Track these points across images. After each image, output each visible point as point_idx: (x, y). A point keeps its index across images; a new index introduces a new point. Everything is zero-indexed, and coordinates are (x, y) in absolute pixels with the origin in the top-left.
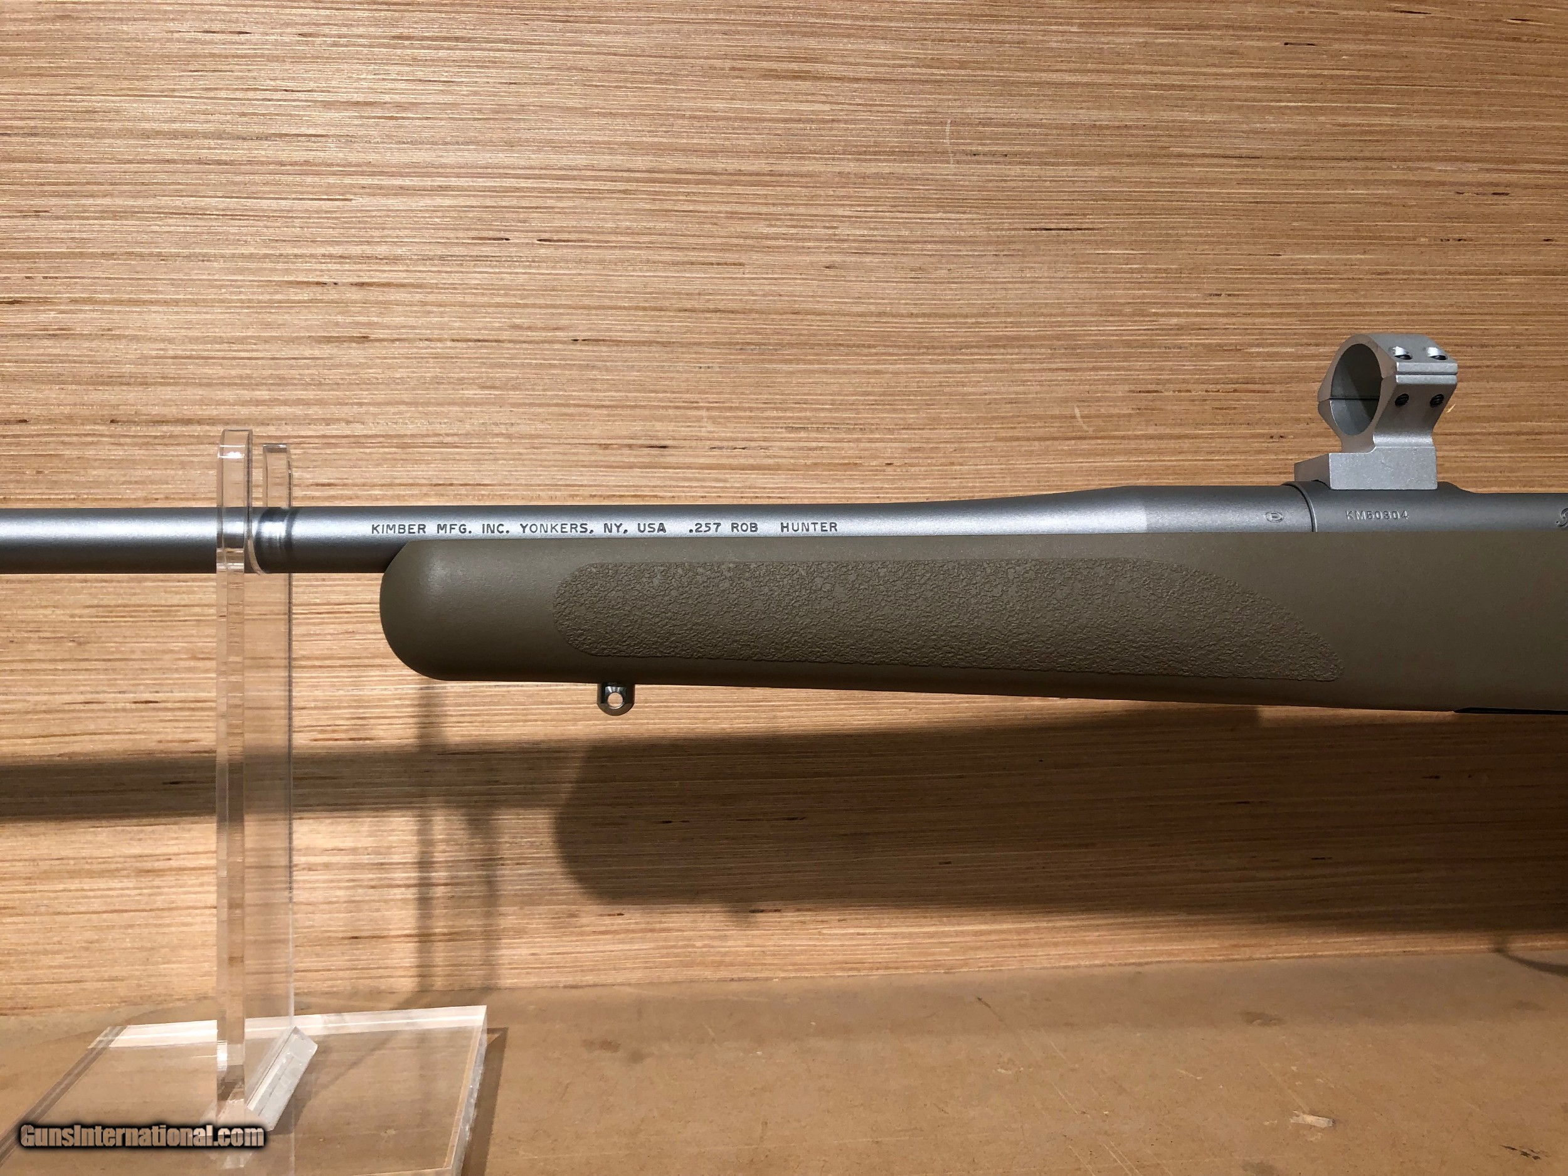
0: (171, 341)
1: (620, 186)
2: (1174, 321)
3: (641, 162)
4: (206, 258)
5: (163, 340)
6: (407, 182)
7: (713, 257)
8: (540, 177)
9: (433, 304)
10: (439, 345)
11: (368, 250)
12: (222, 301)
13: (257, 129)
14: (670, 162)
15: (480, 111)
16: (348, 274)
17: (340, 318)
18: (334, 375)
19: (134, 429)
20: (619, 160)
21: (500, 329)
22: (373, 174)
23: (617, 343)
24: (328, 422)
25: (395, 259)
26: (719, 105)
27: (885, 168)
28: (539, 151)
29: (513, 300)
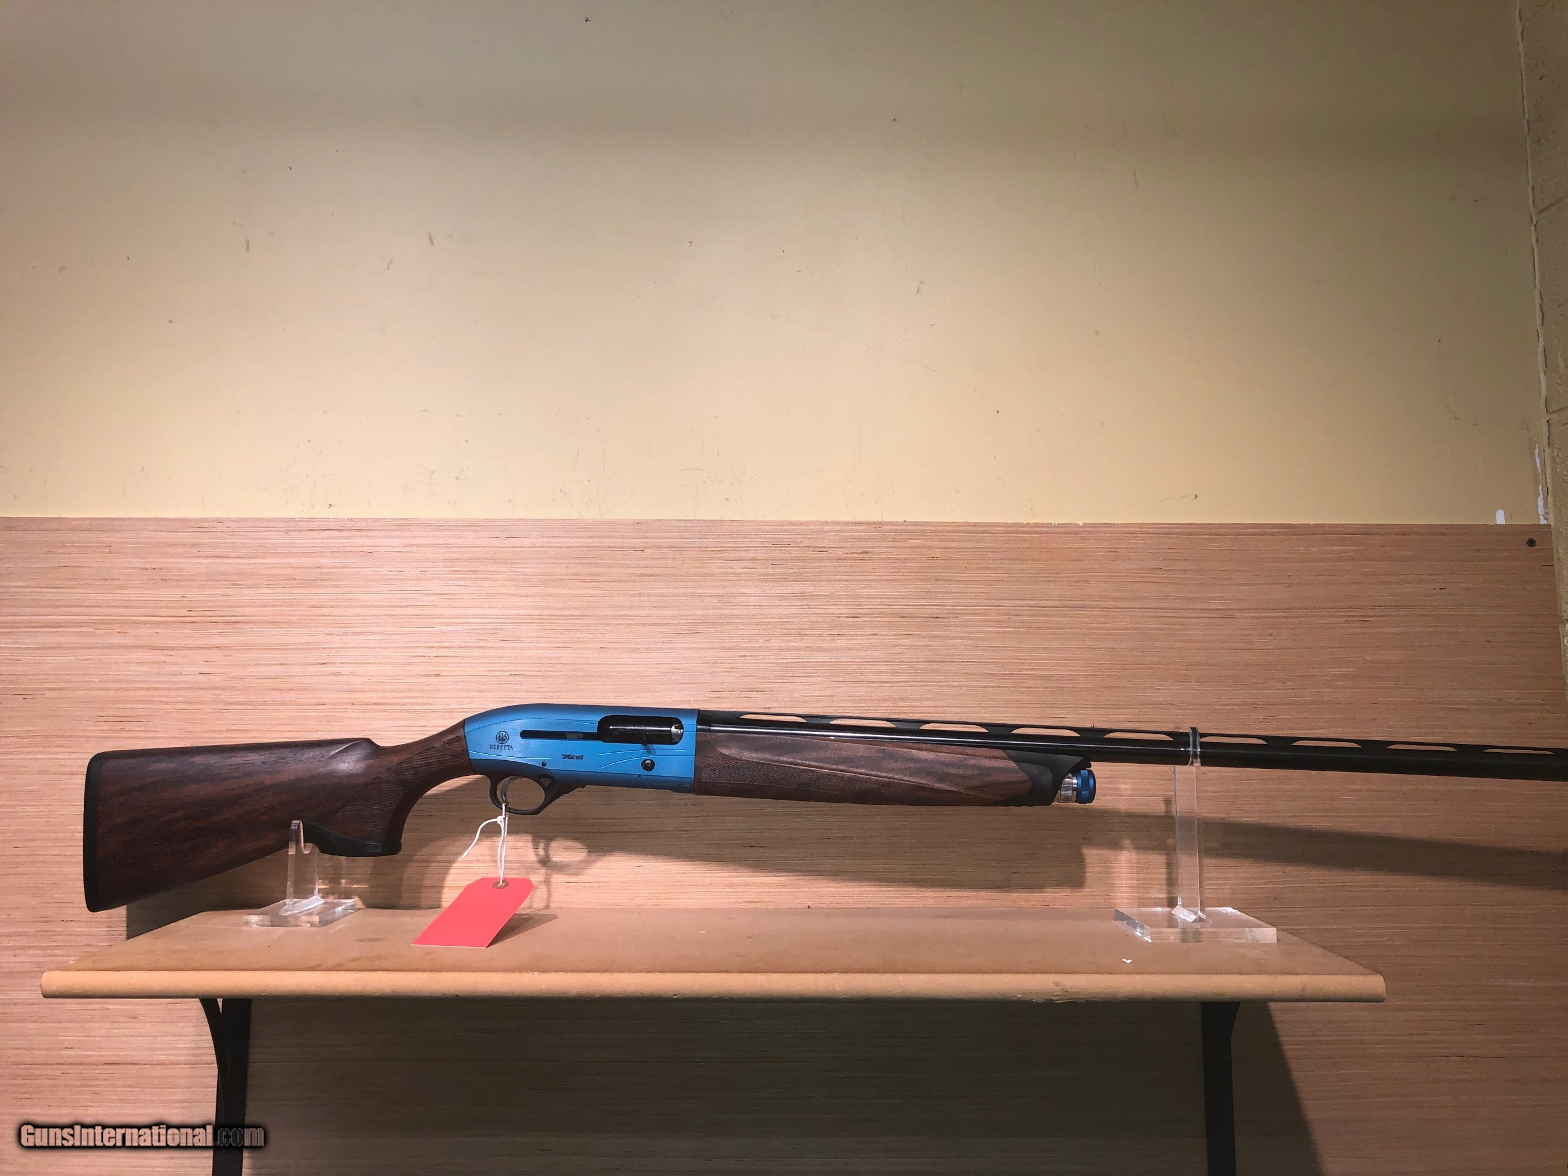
0: (372, 676)
1: (529, 621)
2: (729, 665)
3: (537, 612)
4: (386, 648)
5: (370, 676)
6: (454, 621)
7: (561, 645)
8: (500, 618)
9: (462, 663)
10: (463, 677)
11: (440, 644)
12: (391, 663)
13: (404, 604)
14: (546, 612)
15: (480, 596)
16: (434, 653)
17: (431, 668)
18: (428, 688)
19: (360, 707)
20: (528, 612)
21: (484, 671)
22: (444, 618)
23: (525, 675)
24: (424, 704)
25: (450, 647)
26: (566, 591)
27: (622, 612)
28: (501, 608)
29: (490, 661)
